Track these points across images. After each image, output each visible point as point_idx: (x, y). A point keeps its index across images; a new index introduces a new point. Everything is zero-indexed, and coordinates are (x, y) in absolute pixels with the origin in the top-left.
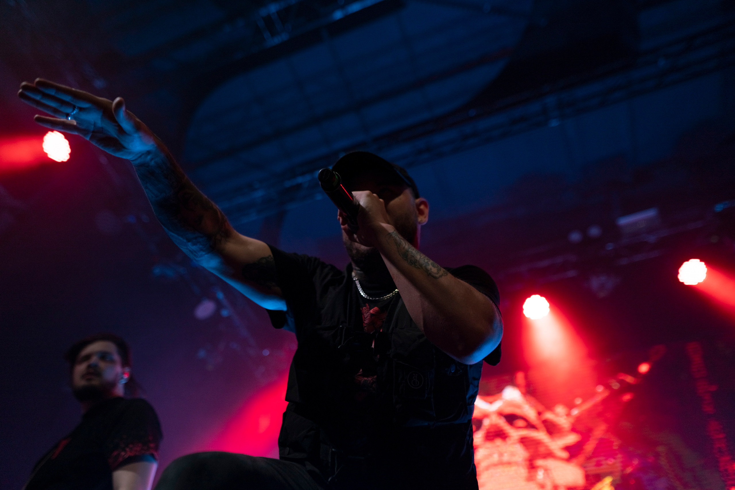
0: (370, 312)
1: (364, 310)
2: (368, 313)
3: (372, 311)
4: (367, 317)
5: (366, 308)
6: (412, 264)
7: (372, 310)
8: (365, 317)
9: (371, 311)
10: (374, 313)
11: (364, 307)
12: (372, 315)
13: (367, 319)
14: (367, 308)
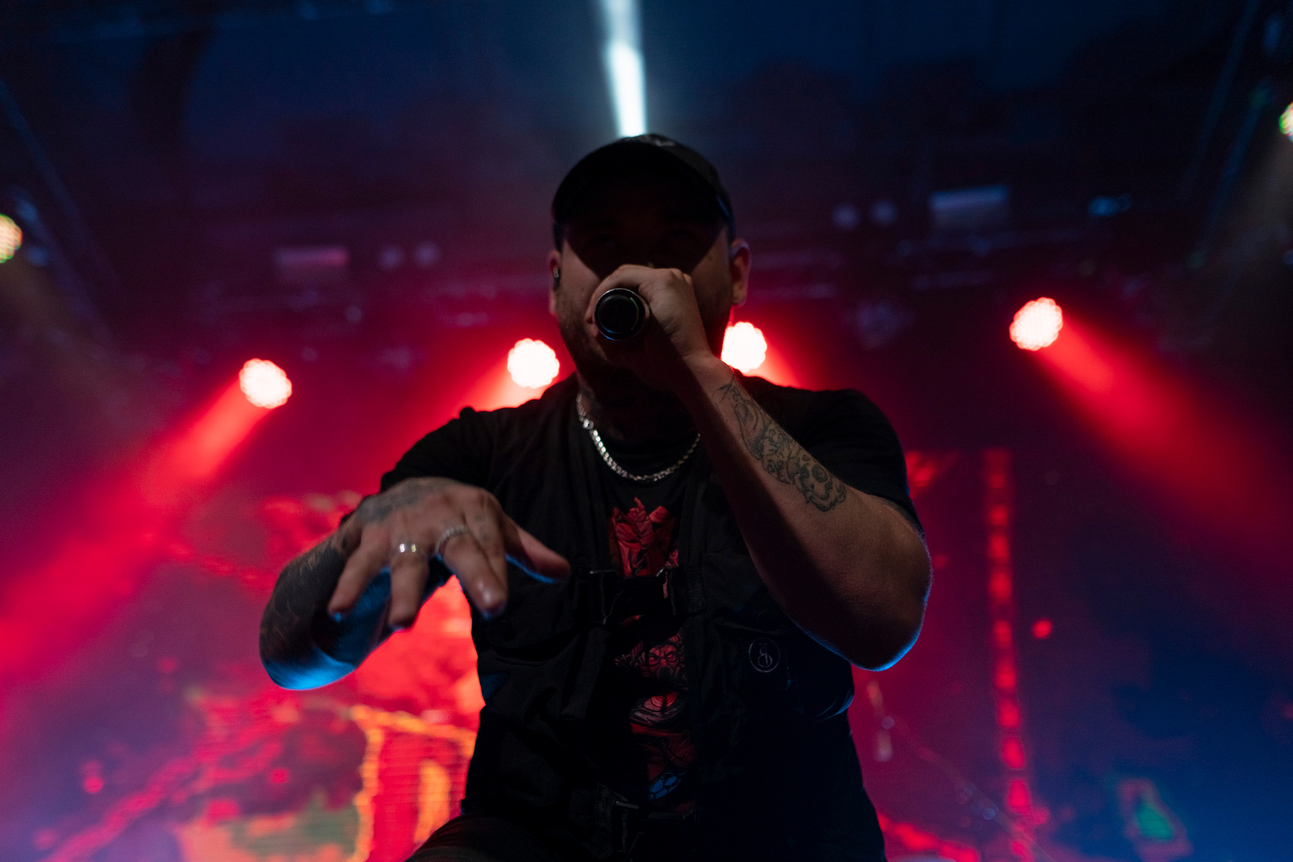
0: (650, 519)
1: (635, 514)
2: (646, 522)
3: (655, 516)
4: (644, 531)
5: (638, 509)
6: (773, 471)
7: (654, 513)
8: (641, 529)
9: (652, 517)
10: (658, 521)
11: (632, 507)
12: (655, 525)
13: (646, 534)
14: (640, 509)
